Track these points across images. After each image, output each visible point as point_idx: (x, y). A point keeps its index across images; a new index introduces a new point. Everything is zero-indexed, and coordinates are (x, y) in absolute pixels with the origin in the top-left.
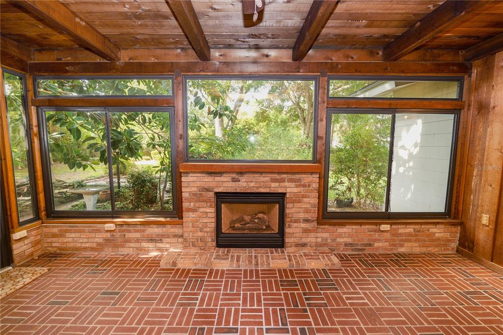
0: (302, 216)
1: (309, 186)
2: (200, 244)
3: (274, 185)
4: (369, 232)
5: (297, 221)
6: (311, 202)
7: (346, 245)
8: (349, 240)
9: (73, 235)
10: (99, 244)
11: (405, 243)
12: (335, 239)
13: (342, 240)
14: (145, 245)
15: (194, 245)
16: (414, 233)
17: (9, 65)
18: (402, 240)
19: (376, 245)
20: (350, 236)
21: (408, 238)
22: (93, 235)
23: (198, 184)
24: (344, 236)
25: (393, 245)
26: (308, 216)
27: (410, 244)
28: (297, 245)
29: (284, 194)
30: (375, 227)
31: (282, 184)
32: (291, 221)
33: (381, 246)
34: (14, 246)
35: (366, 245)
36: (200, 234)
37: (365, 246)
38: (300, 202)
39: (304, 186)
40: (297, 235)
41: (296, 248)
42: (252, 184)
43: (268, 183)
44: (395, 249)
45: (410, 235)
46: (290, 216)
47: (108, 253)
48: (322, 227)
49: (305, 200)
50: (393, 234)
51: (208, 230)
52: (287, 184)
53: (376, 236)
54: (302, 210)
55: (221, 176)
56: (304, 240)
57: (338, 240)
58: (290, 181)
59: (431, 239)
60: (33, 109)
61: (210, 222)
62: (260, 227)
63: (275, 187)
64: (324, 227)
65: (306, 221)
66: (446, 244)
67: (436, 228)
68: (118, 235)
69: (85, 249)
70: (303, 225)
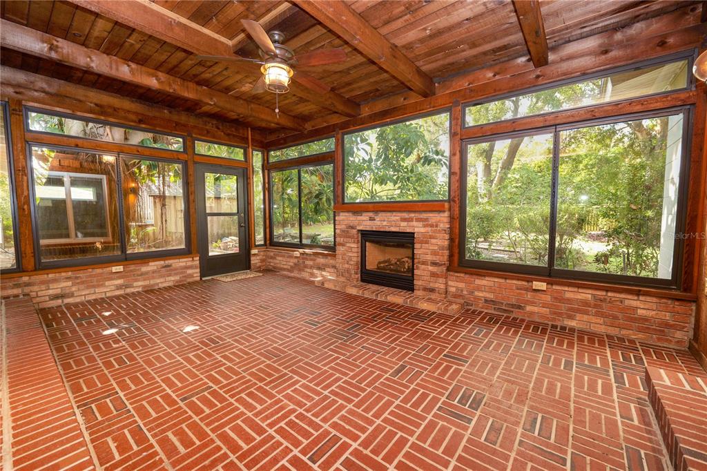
0: (429, 258)
1: (437, 226)
2: (347, 275)
3: (404, 224)
4: (518, 289)
5: (424, 263)
6: (439, 243)
7: (486, 301)
8: (491, 296)
9: (280, 258)
10: (291, 267)
11: (578, 315)
12: (473, 292)
13: (481, 294)
14: (315, 271)
15: (342, 275)
16: (593, 302)
17: (256, 146)
18: (571, 309)
19: (529, 308)
20: (491, 290)
21: (583, 307)
22: (288, 260)
23: (346, 222)
24: (483, 289)
25: (555, 313)
26: (436, 259)
27: (585, 317)
28: (425, 289)
29: (414, 233)
30: (526, 284)
31: (411, 224)
32: (419, 263)
33: (536, 310)
34: (252, 258)
35: (513, 306)
36: (346, 266)
37: (513, 308)
38: (427, 242)
39: (432, 226)
40: (425, 278)
41: (424, 293)
42: (385, 223)
43: (397, 223)
44: (559, 320)
45: (585, 303)
46: (418, 257)
47: (295, 274)
48: (456, 274)
49: (433, 241)
50: (556, 298)
51: (352, 263)
52: (415, 223)
53: (529, 296)
54: (429, 252)
55: (361, 215)
56: (432, 285)
57: (476, 293)
58: (418, 220)
59: (629, 317)
60: (266, 171)
61: (355, 256)
62: (399, 269)
63: (404, 227)
64: (459, 275)
65: (434, 264)
66: (663, 331)
67: (638, 300)
68: (301, 261)
69: (284, 269)
70: (431, 268)
